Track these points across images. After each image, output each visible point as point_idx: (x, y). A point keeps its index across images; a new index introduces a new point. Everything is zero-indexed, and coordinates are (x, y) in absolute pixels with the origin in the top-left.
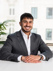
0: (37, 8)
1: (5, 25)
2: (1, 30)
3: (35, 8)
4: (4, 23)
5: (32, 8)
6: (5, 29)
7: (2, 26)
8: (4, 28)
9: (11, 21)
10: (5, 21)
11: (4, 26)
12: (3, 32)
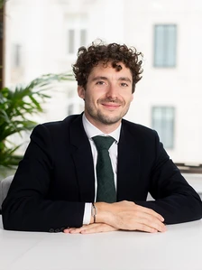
0: (175, 26)
1: (37, 93)
2: (22, 111)
3: (166, 26)
4: (32, 85)
5: (156, 26)
6: (39, 108)
7: (27, 99)
8: (34, 105)
9: (62, 78)
10: (37, 79)
11: (35, 96)
12: (29, 121)
